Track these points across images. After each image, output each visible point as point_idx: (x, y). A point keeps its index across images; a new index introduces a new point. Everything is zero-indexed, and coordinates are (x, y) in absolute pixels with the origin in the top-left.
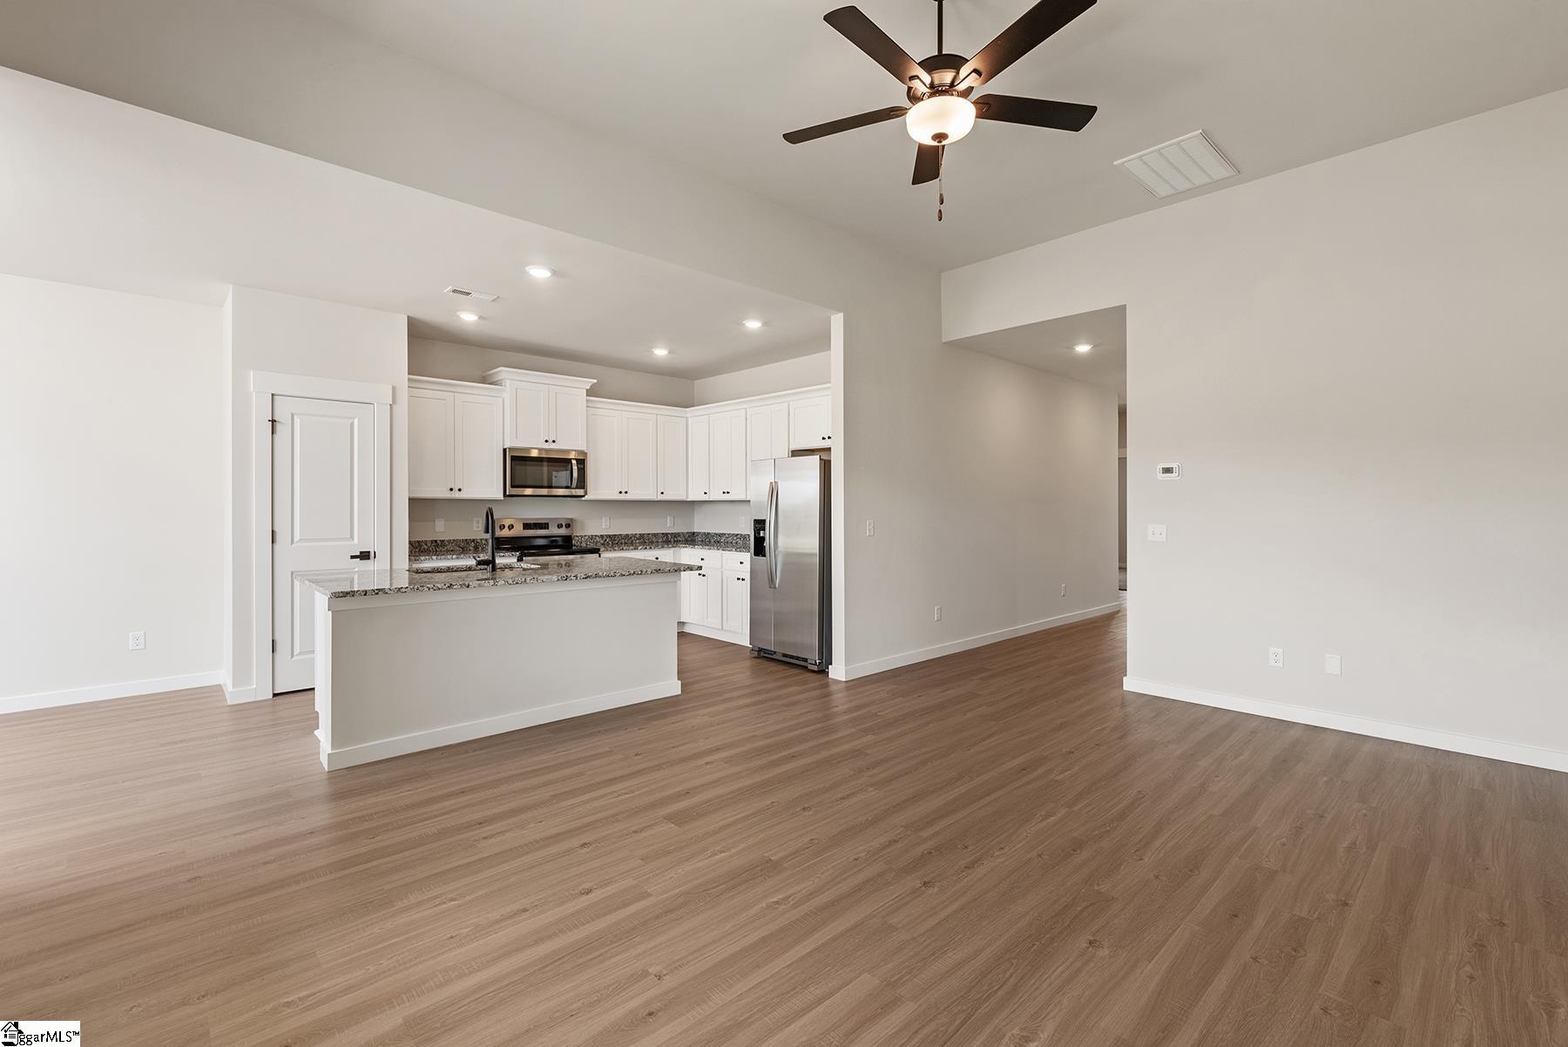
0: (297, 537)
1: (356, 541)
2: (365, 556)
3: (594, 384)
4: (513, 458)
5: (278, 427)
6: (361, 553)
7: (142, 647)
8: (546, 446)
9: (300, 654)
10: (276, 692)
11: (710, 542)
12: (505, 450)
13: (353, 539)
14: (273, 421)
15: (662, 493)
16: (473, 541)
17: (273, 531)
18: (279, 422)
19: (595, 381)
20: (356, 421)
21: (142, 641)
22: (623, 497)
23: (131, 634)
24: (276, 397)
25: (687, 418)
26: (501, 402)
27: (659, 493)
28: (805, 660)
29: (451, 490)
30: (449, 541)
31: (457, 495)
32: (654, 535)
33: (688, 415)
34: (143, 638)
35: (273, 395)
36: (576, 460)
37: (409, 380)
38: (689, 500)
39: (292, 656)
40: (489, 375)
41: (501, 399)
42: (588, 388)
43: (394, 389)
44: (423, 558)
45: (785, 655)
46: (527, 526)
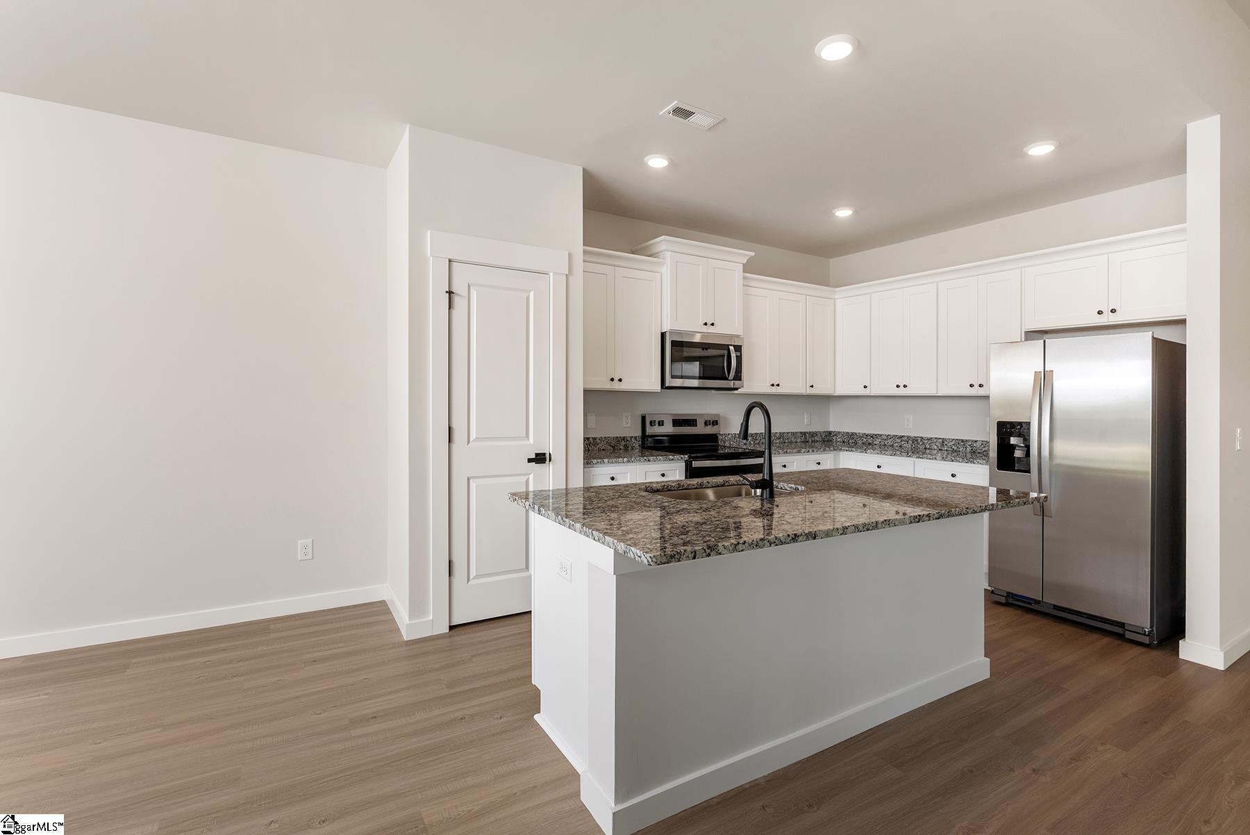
0: (473, 436)
1: (531, 440)
2: (540, 459)
3: (752, 257)
4: (674, 343)
5: (456, 299)
6: (537, 455)
7: (310, 556)
8: (705, 329)
9: (477, 577)
10: (454, 623)
11: (856, 443)
12: (663, 335)
13: (528, 439)
14: (450, 293)
15: (812, 386)
16: (624, 439)
17: (449, 428)
18: (458, 295)
19: (753, 254)
20: (532, 294)
21: (310, 551)
22: (775, 390)
23: (299, 542)
24: (455, 265)
25: (834, 299)
26: (660, 276)
27: (808, 386)
28: (1122, 625)
29: (612, 380)
30: (601, 439)
31: (616, 386)
32: (793, 434)
33: (836, 297)
34: (310, 545)
35: (450, 261)
36: (734, 346)
37: (585, 252)
38: (836, 395)
39: (468, 580)
40: (647, 247)
41: (660, 274)
42: (745, 262)
43: (570, 255)
44: (595, 461)
45: (1056, 607)
46: (677, 423)
